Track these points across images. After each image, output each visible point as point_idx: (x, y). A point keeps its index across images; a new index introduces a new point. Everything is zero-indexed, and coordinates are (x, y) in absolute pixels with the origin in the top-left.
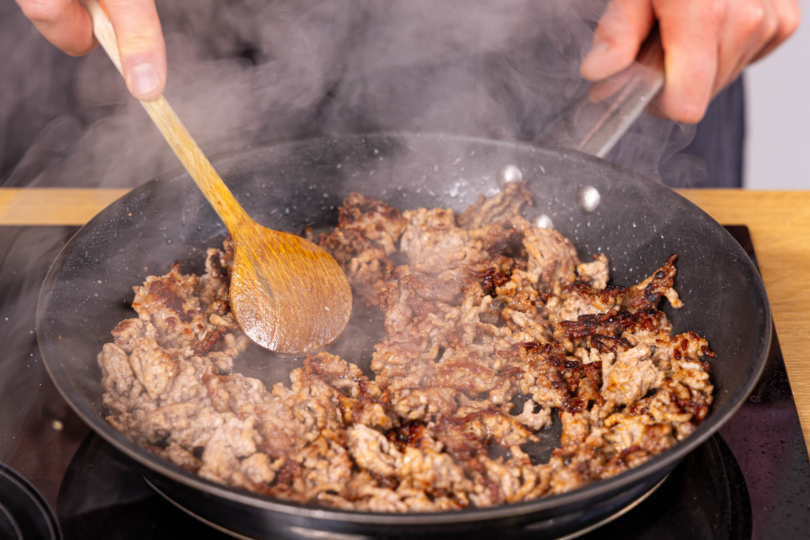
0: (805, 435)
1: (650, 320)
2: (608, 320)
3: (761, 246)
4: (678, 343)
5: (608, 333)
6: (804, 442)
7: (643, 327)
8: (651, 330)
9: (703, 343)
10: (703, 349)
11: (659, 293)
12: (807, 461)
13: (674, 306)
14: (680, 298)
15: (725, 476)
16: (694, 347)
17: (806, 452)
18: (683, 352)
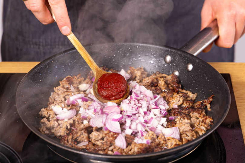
0: (244, 137)
1: (199, 111)
2: (187, 109)
3: (233, 80)
4: (204, 118)
5: (186, 112)
6: (243, 140)
7: (196, 112)
8: (198, 114)
9: (212, 120)
10: (211, 121)
11: (205, 104)
12: (244, 145)
13: (208, 110)
14: (211, 108)
15: (219, 149)
16: (208, 121)
17: (244, 143)
18: (204, 121)
